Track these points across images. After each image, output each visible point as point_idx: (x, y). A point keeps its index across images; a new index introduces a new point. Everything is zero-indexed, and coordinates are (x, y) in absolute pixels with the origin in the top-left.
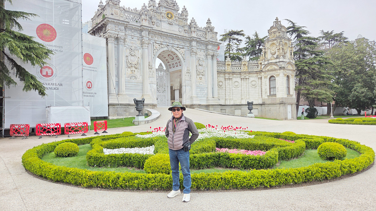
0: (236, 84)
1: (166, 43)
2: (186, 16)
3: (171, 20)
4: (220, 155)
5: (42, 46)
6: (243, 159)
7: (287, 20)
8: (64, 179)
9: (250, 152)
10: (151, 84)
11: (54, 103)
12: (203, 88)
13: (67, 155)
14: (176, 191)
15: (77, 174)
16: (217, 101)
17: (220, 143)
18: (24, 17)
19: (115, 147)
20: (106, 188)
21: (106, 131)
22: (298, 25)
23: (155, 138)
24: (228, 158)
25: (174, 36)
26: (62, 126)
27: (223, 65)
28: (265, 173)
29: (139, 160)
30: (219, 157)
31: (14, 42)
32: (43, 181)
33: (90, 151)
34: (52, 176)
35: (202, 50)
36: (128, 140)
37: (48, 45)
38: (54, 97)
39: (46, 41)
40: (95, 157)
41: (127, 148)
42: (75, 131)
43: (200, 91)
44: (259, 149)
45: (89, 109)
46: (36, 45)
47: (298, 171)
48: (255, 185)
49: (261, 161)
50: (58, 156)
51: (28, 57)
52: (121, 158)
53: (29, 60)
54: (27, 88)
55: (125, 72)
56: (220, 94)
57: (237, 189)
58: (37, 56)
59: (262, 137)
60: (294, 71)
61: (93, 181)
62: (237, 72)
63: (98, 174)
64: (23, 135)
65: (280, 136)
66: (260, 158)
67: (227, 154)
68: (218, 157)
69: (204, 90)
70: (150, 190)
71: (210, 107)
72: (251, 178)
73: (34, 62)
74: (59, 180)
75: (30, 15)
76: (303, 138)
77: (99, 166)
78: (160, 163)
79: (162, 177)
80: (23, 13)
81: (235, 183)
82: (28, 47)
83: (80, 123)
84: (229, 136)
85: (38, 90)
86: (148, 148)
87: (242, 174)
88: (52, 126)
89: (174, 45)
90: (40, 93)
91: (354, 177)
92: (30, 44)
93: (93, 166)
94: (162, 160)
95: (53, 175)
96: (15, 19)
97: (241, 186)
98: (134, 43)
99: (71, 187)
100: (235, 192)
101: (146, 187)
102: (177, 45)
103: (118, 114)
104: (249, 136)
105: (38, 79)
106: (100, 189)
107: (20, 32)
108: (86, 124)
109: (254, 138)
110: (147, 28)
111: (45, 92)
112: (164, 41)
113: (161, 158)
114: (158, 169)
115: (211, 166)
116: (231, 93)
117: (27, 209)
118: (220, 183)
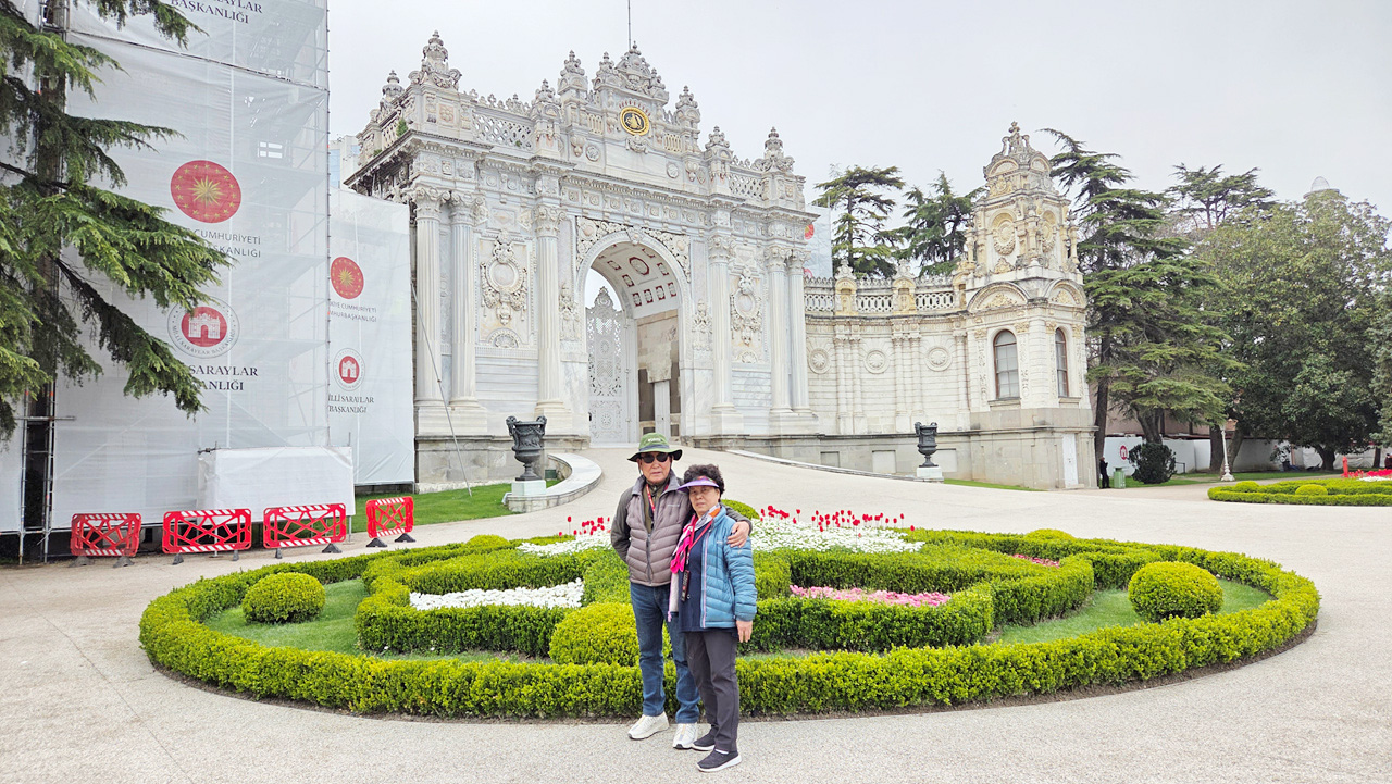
0: (876, 359)
1: (624, 215)
2: (691, 123)
3: (637, 135)
4: (799, 605)
5: (194, 238)
6: (875, 617)
7: (1052, 131)
8: (291, 689)
9: (903, 598)
10: (569, 365)
11: (228, 435)
12: (756, 375)
13: (285, 617)
14: (655, 715)
15: (335, 671)
16: (807, 423)
17: (806, 568)
18: (130, 138)
19: (448, 588)
20: (429, 714)
21: (409, 534)
22: (1089, 148)
23: (585, 556)
24: (827, 617)
25: (652, 191)
26: (254, 519)
27: (825, 292)
28: (937, 658)
29: (533, 628)
30: (799, 614)
31: (98, 228)
32: (219, 697)
33: (368, 600)
34: (252, 680)
35: (750, 241)
36: (493, 563)
37: (210, 234)
38: (229, 414)
39: (205, 221)
40: (385, 619)
41: (490, 588)
42: (301, 536)
43: (746, 385)
44: (934, 590)
45: (349, 458)
46: (173, 236)
47: (1044, 651)
48: (904, 696)
49: (932, 624)
50: (259, 618)
51: (145, 279)
52: (474, 623)
53: (148, 287)
54: (139, 384)
55: (477, 321)
56: (818, 395)
57: (847, 710)
58: (175, 275)
59: (947, 548)
60: (1082, 311)
61: (386, 693)
62: (878, 318)
63: (403, 669)
64: (117, 551)
65: (1016, 545)
66: (929, 614)
67: (824, 602)
68: (793, 614)
69: (761, 381)
70: (571, 717)
71: (782, 443)
72: (891, 674)
73: (166, 293)
74: (274, 691)
75: (153, 134)
76: (1091, 551)
77: (398, 650)
78: (603, 631)
79: (610, 674)
80: (129, 126)
81: (840, 691)
82: (144, 242)
83: (319, 508)
84: (837, 546)
85: (176, 391)
86: (560, 588)
87: (862, 663)
88: (219, 521)
89: (652, 225)
90: (182, 403)
91: (1232, 673)
92: (153, 234)
93: (381, 650)
94: (610, 623)
95: (256, 677)
96: (100, 145)
97: (861, 700)
98: (509, 220)
99: (314, 713)
100: (842, 720)
101: (559, 708)
102: (660, 225)
103: (448, 473)
104: (904, 544)
105: (176, 354)
106: (410, 717)
107: (116, 191)
108: (340, 509)
109: (921, 552)
110: (556, 166)
111: (198, 396)
112: (616, 211)
113: (606, 616)
114: (597, 651)
115: (771, 646)
116: (858, 394)
117: (189, 775)
118: (791, 692)
